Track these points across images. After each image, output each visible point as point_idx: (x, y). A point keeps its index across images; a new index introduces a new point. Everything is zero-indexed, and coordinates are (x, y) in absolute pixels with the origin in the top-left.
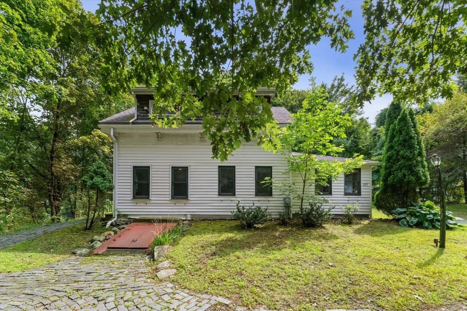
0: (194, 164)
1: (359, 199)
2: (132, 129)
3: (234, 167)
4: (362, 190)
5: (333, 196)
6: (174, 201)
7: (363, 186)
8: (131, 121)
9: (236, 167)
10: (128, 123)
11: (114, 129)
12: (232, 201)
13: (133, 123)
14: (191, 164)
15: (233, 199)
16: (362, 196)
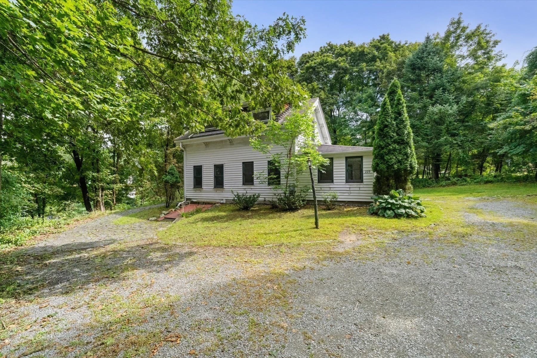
0: (227, 162)
1: (362, 186)
2: (190, 141)
3: (253, 162)
4: (364, 178)
5: (335, 184)
6: (216, 189)
7: (366, 173)
8: (189, 137)
9: (254, 162)
10: (188, 138)
11: (182, 143)
12: (252, 189)
13: (191, 138)
14: (225, 162)
15: (252, 187)
16: (365, 183)
